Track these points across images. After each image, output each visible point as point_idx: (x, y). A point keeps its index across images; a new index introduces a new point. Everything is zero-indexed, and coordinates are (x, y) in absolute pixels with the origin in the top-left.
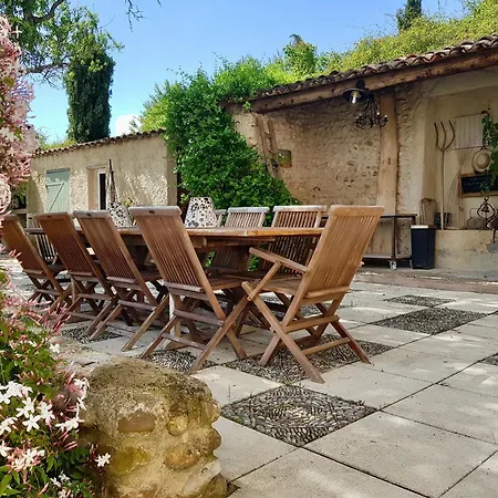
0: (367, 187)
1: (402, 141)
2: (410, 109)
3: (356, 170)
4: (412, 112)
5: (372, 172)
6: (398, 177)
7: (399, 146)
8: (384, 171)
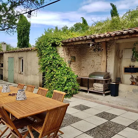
0: (98, 68)
1: (108, 55)
2: (110, 46)
3: (94, 63)
4: (111, 47)
5: (99, 64)
6: (107, 66)
7: (107, 57)
8: (102, 64)
